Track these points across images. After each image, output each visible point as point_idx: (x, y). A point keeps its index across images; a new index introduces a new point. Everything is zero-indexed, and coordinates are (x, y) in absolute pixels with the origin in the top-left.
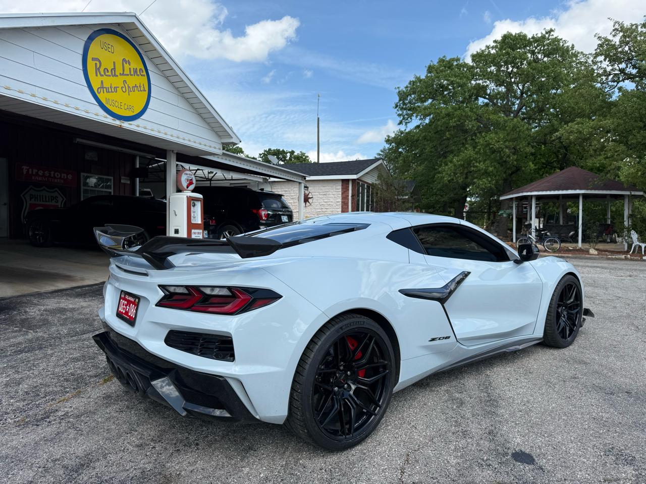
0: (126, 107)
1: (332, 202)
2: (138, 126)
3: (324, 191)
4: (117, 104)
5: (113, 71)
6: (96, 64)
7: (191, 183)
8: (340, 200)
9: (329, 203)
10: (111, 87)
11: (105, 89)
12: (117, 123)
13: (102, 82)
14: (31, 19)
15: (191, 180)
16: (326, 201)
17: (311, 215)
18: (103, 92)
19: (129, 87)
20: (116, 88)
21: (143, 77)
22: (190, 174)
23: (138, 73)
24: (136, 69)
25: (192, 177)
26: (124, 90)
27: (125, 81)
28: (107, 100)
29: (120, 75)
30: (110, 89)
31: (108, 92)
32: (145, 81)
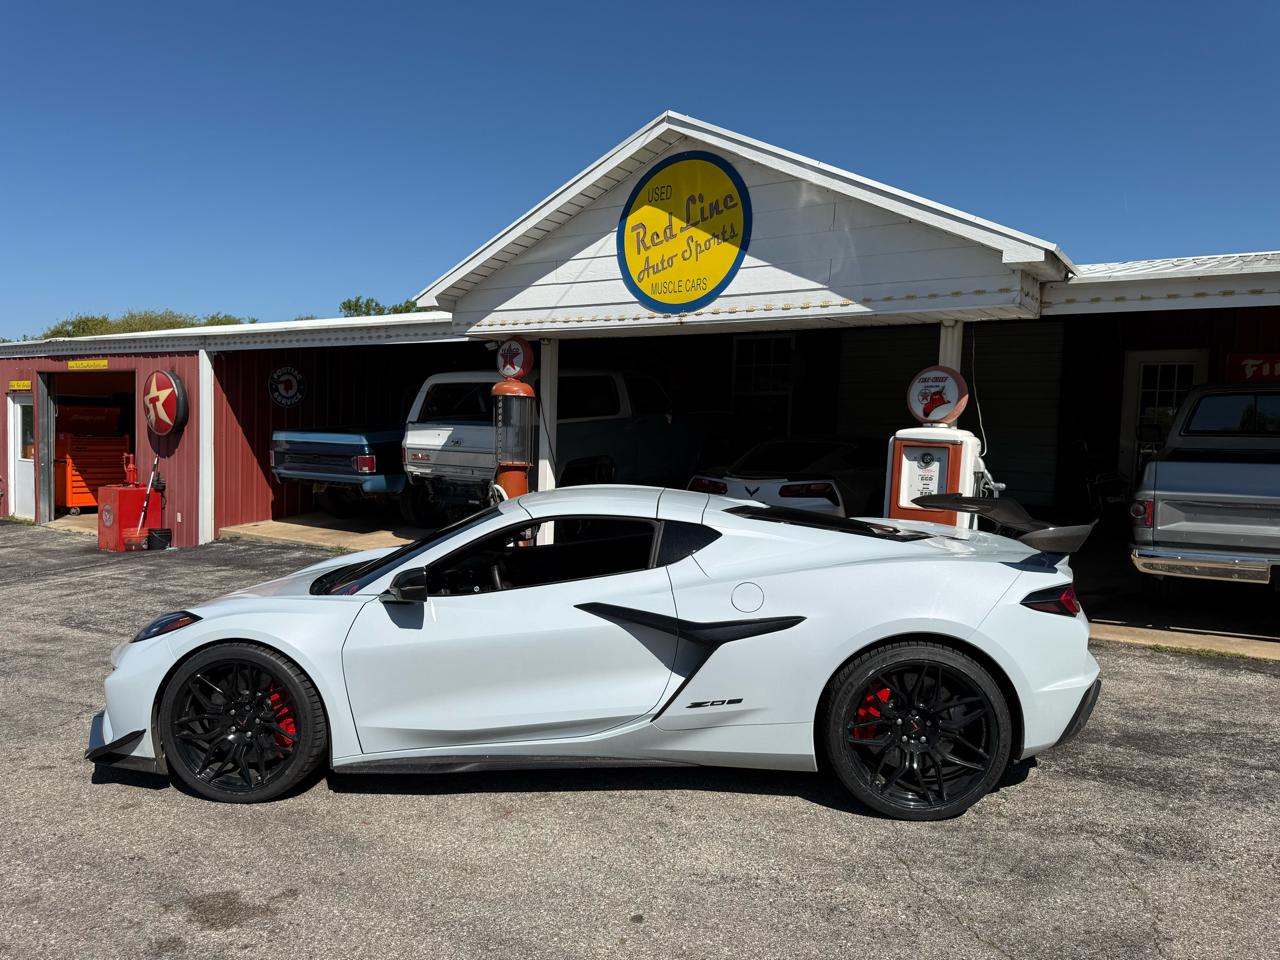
0: (689, 285)
2: (717, 313)
4: (671, 287)
5: (668, 231)
6: (638, 234)
7: (937, 400)
10: (662, 263)
11: (651, 271)
12: (674, 319)
13: (647, 259)
15: (940, 393)
18: (648, 276)
19: (698, 245)
20: (672, 258)
21: (733, 210)
22: (937, 379)
23: (721, 207)
24: (717, 202)
25: (941, 384)
26: (687, 255)
27: (691, 238)
28: (654, 287)
29: (682, 230)
30: (660, 267)
31: (656, 271)
32: (736, 216)
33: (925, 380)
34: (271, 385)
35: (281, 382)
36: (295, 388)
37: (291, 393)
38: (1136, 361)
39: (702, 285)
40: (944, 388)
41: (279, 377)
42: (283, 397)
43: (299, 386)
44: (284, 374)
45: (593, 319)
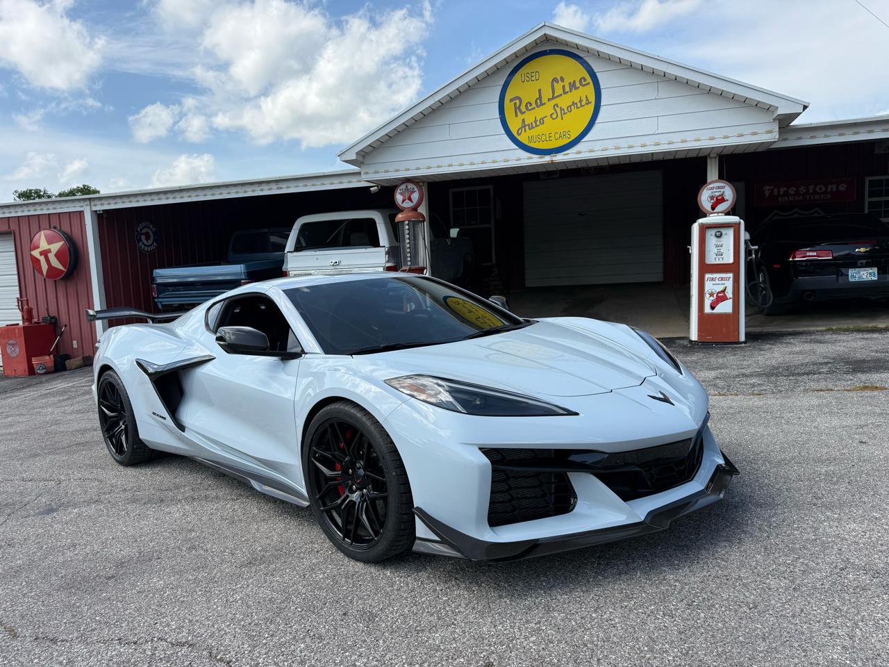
0: (557, 136)
2: (579, 153)
4: (544, 138)
5: (538, 101)
6: (515, 104)
7: (720, 200)
10: (536, 121)
11: (527, 128)
12: (547, 159)
13: (523, 120)
18: (525, 131)
19: (562, 109)
20: (542, 119)
21: (586, 87)
22: (719, 188)
23: (578, 84)
24: (574, 81)
25: (722, 190)
26: (554, 116)
27: (557, 105)
28: (531, 138)
29: (549, 100)
30: (534, 125)
31: (531, 127)
32: (589, 91)
33: (712, 189)
34: (137, 236)
35: (143, 234)
36: (152, 238)
37: (150, 242)
39: (567, 135)
40: (724, 192)
41: (141, 230)
42: (145, 245)
43: (154, 237)
44: (144, 228)
45: (483, 163)
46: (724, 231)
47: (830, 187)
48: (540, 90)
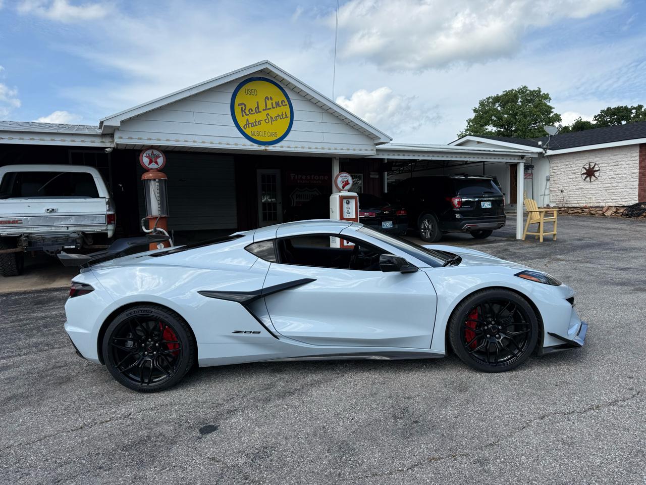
0: (269, 134)
1: (625, 174)
2: (282, 147)
3: (615, 161)
4: (261, 134)
5: (257, 109)
6: (242, 108)
7: (346, 183)
8: (637, 170)
9: (621, 176)
10: (256, 122)
11: (250, 125)
12: (263, 148)
13: (247, 120)
14: (182, 93)
15: (347, 181)
16: (617, 173)
17: (597, 192)
18: (249, 127)
19: (271, 118)
20: (260, 121)
21: (285, 107)
22: (346, 176)
23: (280, 104)
24: (278, 102)
25: (347, 178)
26: (267, 121)
27: (268, 114)
28: (253, 133)
29: (264, 110)
30: (254, 124)
31: (253, 126)
32: (287, 109)
33: (342, 177)
38: (260, 172)
39: (275, 135)
45: (220, 143)
46: (350, 200)
47: (320, 177)
48: (258, 102)
